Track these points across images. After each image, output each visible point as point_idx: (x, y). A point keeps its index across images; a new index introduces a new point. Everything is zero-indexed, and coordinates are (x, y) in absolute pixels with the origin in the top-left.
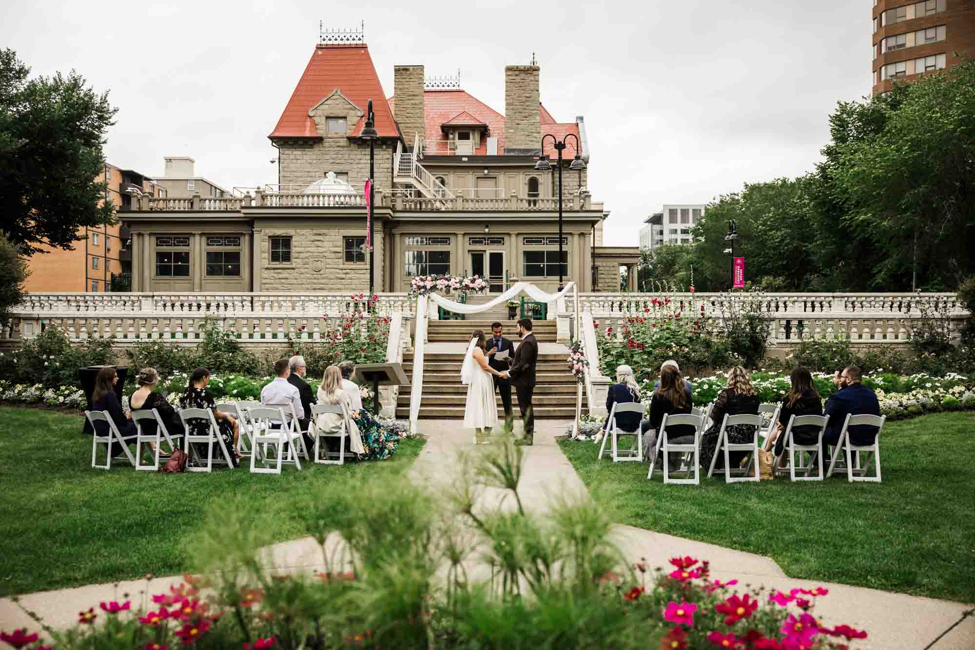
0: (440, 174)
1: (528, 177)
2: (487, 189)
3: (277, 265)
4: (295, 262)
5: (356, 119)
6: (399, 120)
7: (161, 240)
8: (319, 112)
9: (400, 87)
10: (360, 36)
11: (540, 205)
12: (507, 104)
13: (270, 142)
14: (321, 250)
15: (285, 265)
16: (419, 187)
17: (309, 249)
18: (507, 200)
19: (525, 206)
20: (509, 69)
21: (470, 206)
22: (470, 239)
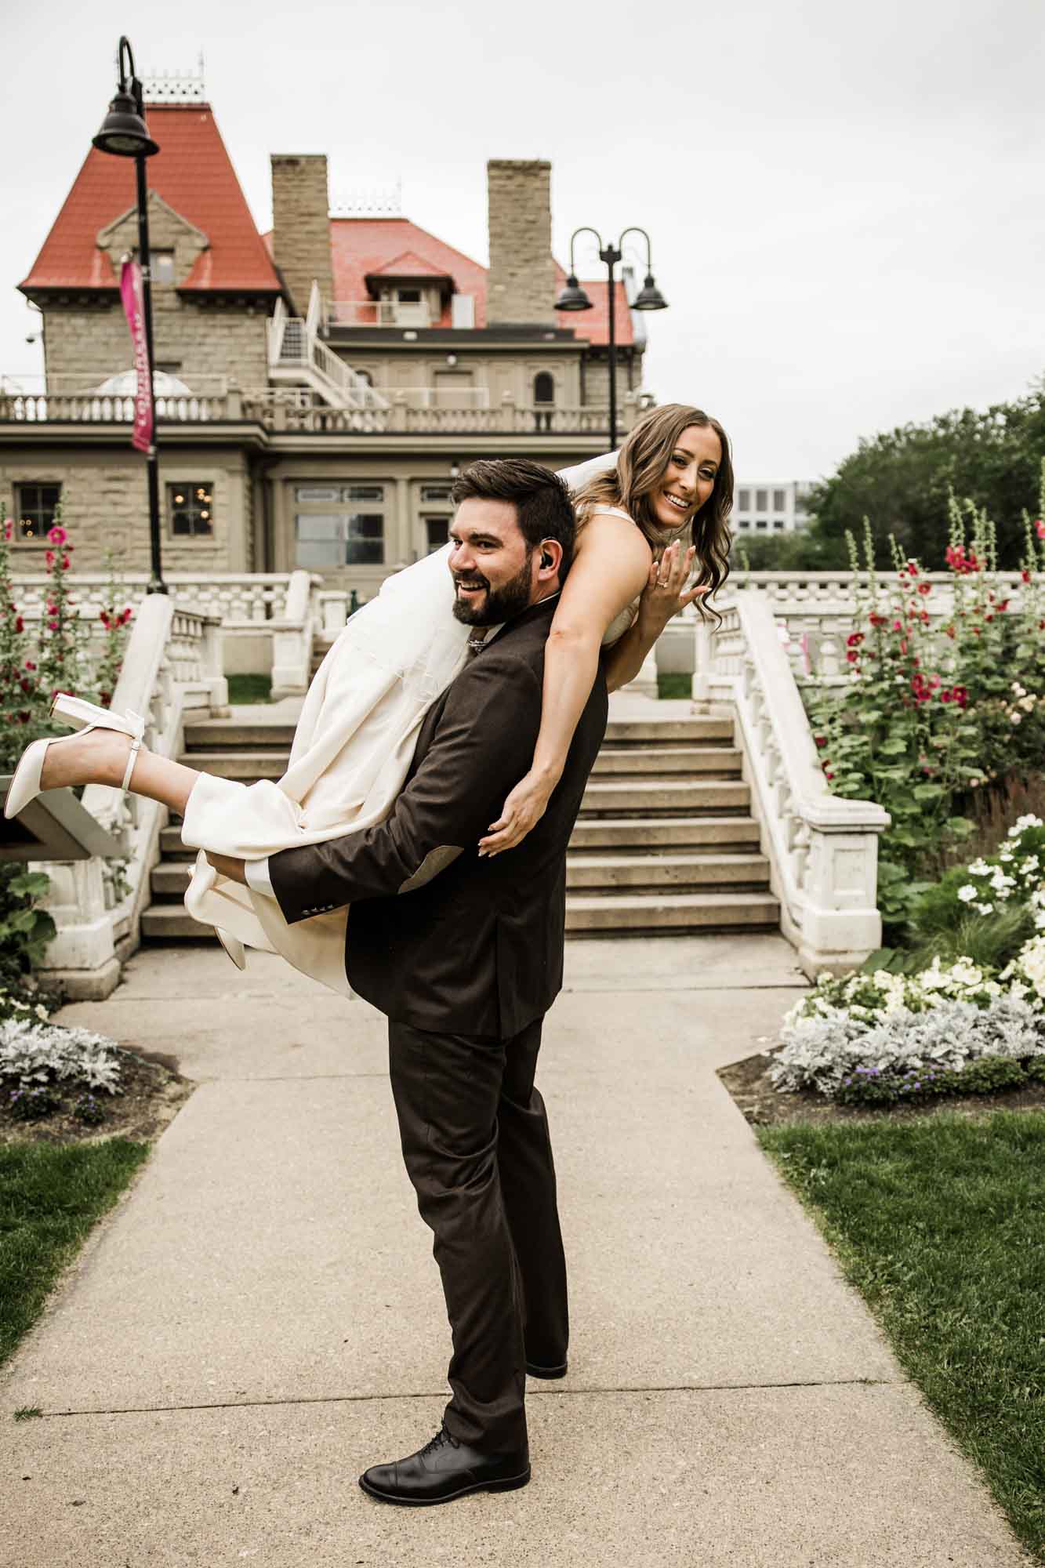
0: (362, 365)
1: (534, 373)
2: (454, 390)
3: (34, 542)
4: (71, 535)
5: (193, 255)
6: (282, 263)
8: (118, 239)
9: (283, 197)
10: (196, 86)
11: (558, 424)
12: (493, 235)
13: (23, 298)
14: (121, 510)
15: (46, 540)
16: (317, 386)
17: (93, 509)
18: (493, 412)
19: (530, 424)
20: (494, 165)
21: (422, 423)
22: (423, 489)
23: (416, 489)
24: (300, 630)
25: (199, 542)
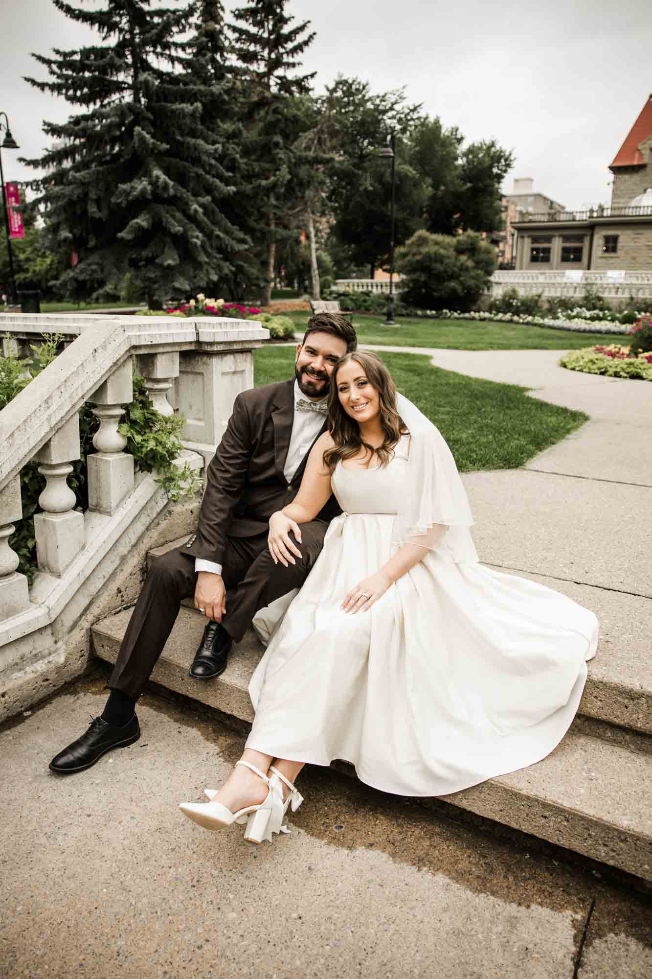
3: (607, 255)
4: (620, 253)
7: (535, 240)
8: (647, 146)
13: (609, 170)
14: (637, 244)
15: (612, 255)
17: (628, 244)
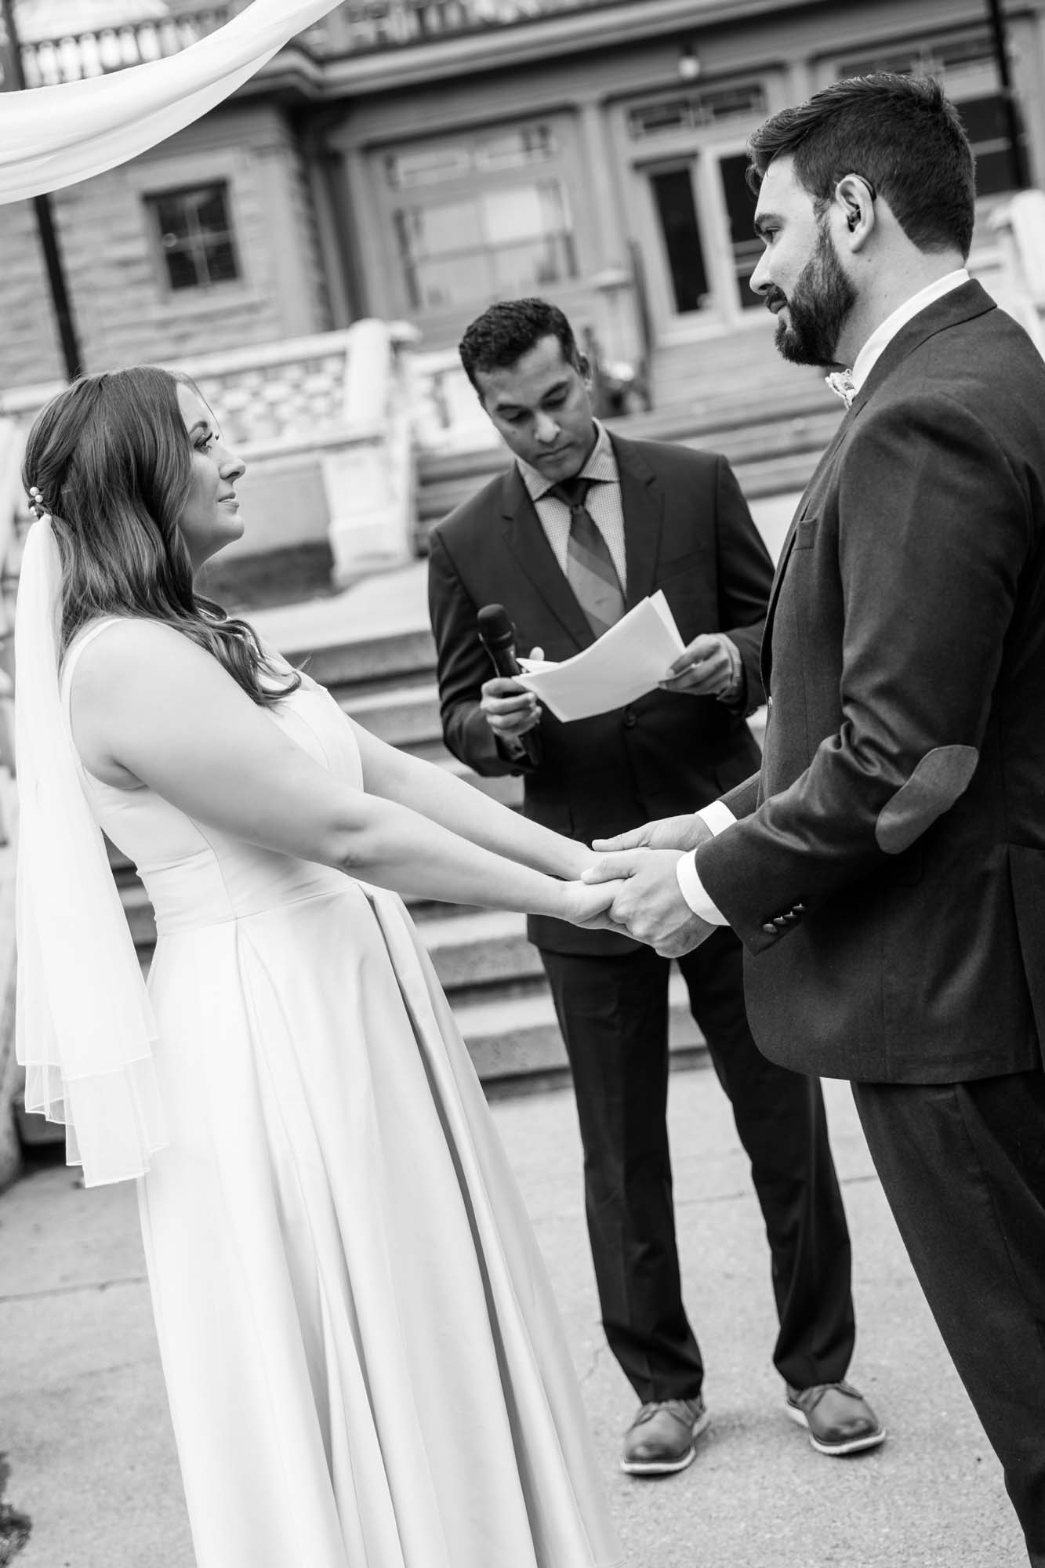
22: (633, 115)
23: (619, 117)
24: (375, 441)
25: (219, 298)
